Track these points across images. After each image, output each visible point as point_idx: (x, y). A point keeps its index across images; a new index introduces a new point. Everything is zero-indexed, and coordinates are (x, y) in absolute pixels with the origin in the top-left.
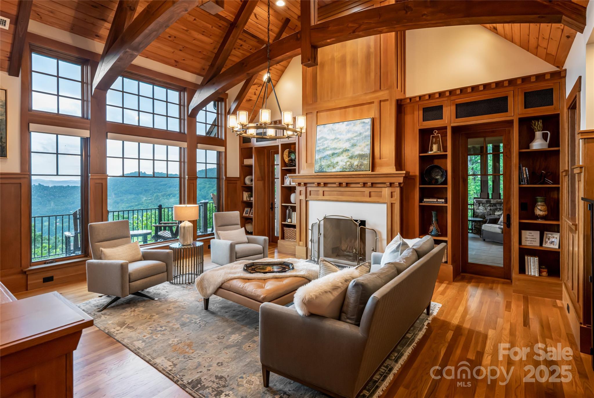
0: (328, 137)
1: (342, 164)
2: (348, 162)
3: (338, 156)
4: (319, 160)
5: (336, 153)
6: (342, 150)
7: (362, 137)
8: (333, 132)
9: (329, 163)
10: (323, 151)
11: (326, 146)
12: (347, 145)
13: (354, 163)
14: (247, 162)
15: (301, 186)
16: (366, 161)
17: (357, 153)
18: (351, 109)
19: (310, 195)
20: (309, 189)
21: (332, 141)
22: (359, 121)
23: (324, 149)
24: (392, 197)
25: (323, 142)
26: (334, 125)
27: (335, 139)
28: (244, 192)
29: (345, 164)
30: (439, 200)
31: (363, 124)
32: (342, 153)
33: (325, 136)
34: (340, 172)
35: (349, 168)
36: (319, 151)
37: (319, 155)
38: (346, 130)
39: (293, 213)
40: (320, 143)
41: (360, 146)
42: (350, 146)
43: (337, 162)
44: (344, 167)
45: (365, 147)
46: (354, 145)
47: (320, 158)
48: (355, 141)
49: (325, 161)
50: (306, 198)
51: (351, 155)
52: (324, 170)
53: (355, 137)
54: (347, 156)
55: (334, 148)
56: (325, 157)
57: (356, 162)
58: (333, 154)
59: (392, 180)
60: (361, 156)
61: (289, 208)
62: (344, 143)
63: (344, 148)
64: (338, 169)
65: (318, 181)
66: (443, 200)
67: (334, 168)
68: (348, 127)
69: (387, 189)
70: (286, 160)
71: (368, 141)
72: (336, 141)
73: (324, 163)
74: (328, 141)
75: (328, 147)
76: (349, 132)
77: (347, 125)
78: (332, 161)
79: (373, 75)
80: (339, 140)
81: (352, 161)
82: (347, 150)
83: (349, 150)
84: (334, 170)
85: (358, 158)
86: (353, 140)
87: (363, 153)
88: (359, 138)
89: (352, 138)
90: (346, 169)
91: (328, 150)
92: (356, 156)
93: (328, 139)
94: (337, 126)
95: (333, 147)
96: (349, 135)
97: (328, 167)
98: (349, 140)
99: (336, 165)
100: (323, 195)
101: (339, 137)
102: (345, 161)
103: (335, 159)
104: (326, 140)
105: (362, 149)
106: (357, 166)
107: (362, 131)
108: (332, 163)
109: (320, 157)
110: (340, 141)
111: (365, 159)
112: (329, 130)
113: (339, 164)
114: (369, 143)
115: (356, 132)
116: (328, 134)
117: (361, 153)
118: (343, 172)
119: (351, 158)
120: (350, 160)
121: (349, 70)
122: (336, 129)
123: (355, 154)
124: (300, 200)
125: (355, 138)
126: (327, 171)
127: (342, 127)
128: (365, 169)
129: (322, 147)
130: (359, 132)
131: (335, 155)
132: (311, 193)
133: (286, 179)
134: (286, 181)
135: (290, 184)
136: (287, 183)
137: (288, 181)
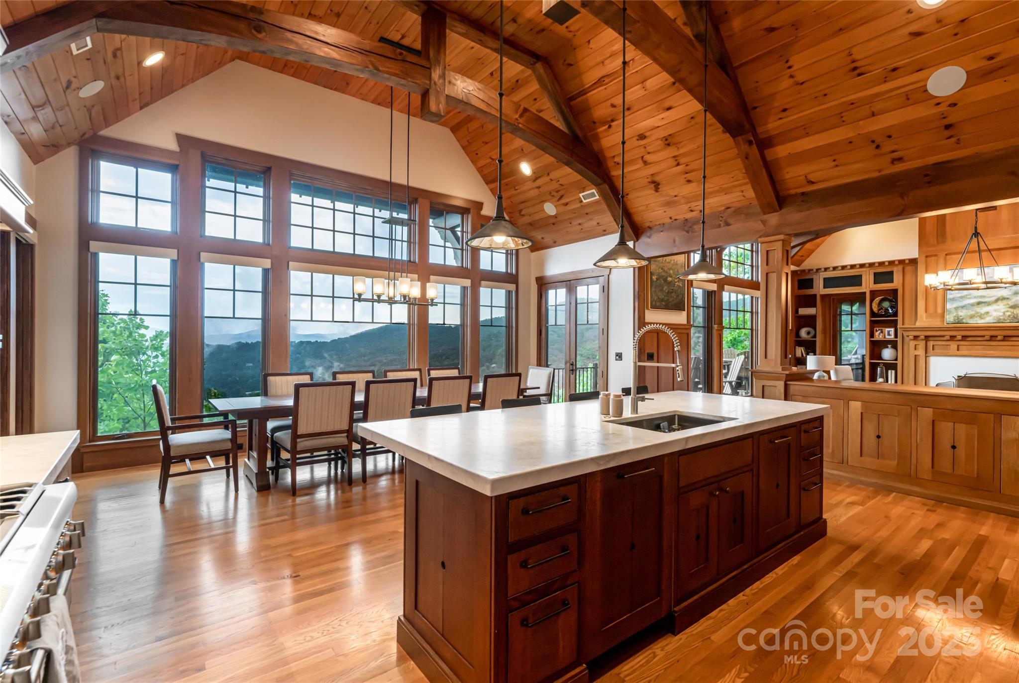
1: (996, 314)
2: (1007, 311)
3: (989, 305)
4: (953, 310)
5: (985, 302)
6: (997, 298)
9: (973, 312)
10: (961, 299)
12: (1005, 293)
14: (803, 311)
15: (919, 339)
18: (1009, 251)
19: (933, 350)
20: (931, 344)
23: (962, 297)
28: (797, 347)
29: (1001, 314)
32: (996, 301)
34: (994, 323)
35: (1010, 318)
36: (953, 299)
37: (952, 304)
39: (889, 371)
42: (1010, 293)
43: (988, 312)
44: (1002, 317)
47: (955, 308)
49: (965, 311)
50: (926, 353)
51: (1013, 304)
52: (964, 321)
54: (1005, 305)
55: (981, 296)
56: (965, 306)
58: (980, 303)
61: (881, 365)
63: (1000, 295)
64: (989, 319)
65: (952, 333)
67: (982, 318)
70: (875, 309)
73: (963, 313)
75: (970, 295)
78: (978, 311)
82: (1005, 298)
83: (1008, 298)
84: (982, 321)
90: (1005, 319)
97: (971, 318)
99: (985, 316)
100: (958, 350)
102: (1002, 311)
103: (983, 308)
108: (978, 313)
109: (955, 306)
113: (990, 314)
118: (999, 323)
119: (1014, 307)
120: (1011, 310)
124: (915, 355)
126: (970, 322)
131: (983, 304)
132: (936, 347)
133: (877, 331)
134: (877, 334)
135: (885, 338)
136: (878, 336)
137: (881, 334)
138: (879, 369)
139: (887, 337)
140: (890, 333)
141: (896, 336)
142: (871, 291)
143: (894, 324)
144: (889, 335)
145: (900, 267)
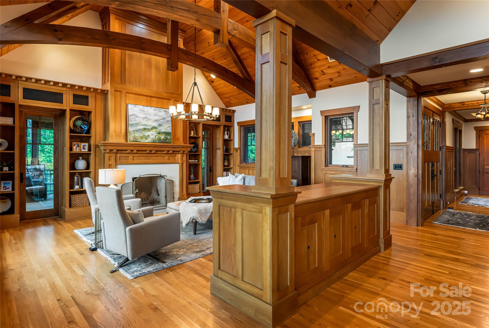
0: (139, 115)
1: (152, 137)
2: (157, 136)
3: (149, 131)
4: (132, 132)
5: (147, 129)
6: (152, 127)
7: (165, 120)
8: (143, 112)
9: (142, 135)
10: (136, 125)
11: (138, 122)
12: (155, 124)
13: (161, 138)
15: (113, 152)
16: (169, 137)
17: (163, 131)
18: (155, 99)
19: (120, 160)
20: (119, 156)
21: (143, 119)
22: (162, 110)
23: (136, 124)
24: (182, 159)
25: (135, 118)
26: (144, 107)
27: (145, 118)
29: (154, 137)
30: (196, 161)
31: (165, 112)
32: (152, 129)
33: (136, 114)
34: (152, 142)
35: (158, 140)
36: (132, 125)
37: (132, 128)
38: (154, 113)
40: (132, 119)
41: (164, 126)
42: (157, 125)
43: (149, 136)
44: (155, 139)
45: (168, 128)
46: (160, 125)
48: (161, 123)
49: (138, 133)
50: (116, 163)
51: (159, 131)
52: (138, 140)
53: (161, 119)
54: (155, 132)
55: (145, 125)
56: (138, 130)
57: (163, 137)
58: (145, 129)
59: (184, 149)
60: (167, 134)
61: (77, 174)
62: (153, 122)
63: (153, 126)
64: (149, 140)
65: (132, 148)
66: (197, 161)
67: (146, 139)
68: (155, 112)
69: (179, 155)
70: (72, 126)
71: (170, 124)
72: (146, 119)
73: (137, 135)
74: (139, 119)
75: (140, 123)
76: (156, 115)
77: (154, 110)
78: (144, 134)
79: (170, 82)
80: (148, 119)
81: (160, 136)
82: (155, 128)
83: (157, 128)
84: (146, 141)
85: (163, 134)
86: (160, 121)
87: (167, 131)
88: (163, 121)
89: (159, 120)
90: (156, 141)
91: (140, 125)
92: (162, 132)
93: (139, 117)
94: (146, 109)
95: (144, 123)
96: (157, 118)
97: (141, 138)
98: (156, 121)
99: (148, 138)
100: (133, 160)
101: (148, 117)
102: (155, 135)
103: (147, 132)
104: (138, 117)
105: (166, 128)
106: (164, 139)
107: (165, 117)
108: (144, 135)
109: (133, 129)
110: (150, 121)
111: (168, 136)
112: (139, 110)
113: (150, 137)
114: (170, 125)
115: (161, 116)
116: (139, 113)
117: (166, 131)
118: (154, 143)
119: (159, 133)
120: (158, 135)
121: (153, 71)
122: (146, 110)
123: (162, 131)
124: (109, 165)
125: (161, 121)
126: (141, 141)
127: (151, 110)
128: (169, 142)
129: (135, 122)
130: (163, 117)
131: (146, 130)
132: (121, 158)
133: (74, 145)
134: (74, 147)
135: (81, 151)
136: (76, 149)
137: (78, 148)
138: (76, 177)
139: (82, 150)
140: (85, 147)
141: (90, 150)
142: (71, 110)
143: (87, 139)
144: (84, 148)
145: (93, 94)
